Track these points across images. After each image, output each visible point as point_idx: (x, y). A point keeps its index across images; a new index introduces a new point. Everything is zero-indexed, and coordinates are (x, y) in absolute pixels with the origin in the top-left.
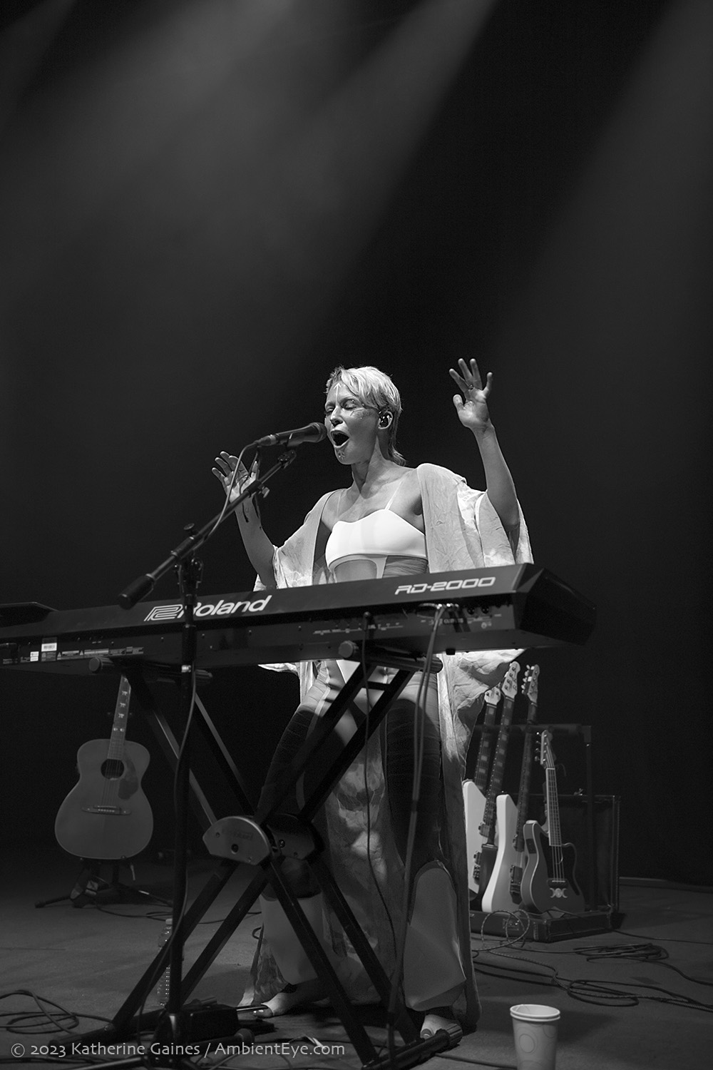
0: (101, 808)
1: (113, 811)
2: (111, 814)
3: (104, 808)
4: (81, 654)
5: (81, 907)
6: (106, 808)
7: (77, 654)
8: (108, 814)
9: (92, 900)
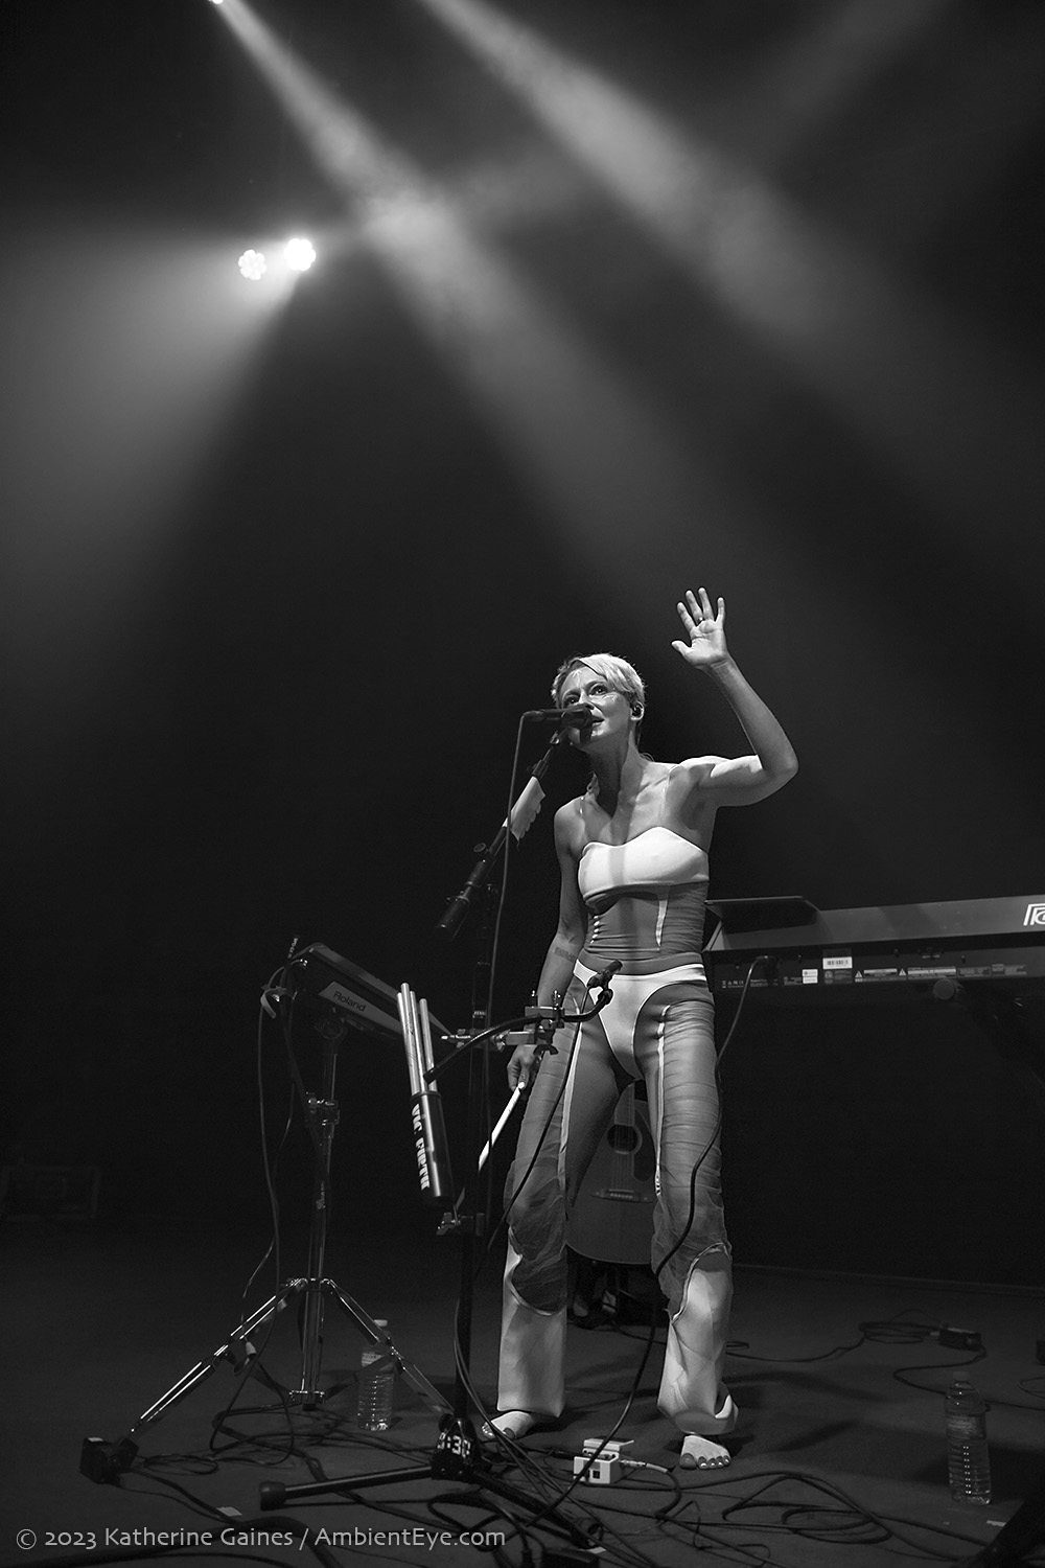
0: (614, 1193)
1: (631, 1197)
2: (628, 1201)
3: (618, 1193)
4: (902, 973)
5: (590, 1328)
6: (622, 1193)
7: (893, 974)
8: (621, 1200)
9: (607, 1319)
